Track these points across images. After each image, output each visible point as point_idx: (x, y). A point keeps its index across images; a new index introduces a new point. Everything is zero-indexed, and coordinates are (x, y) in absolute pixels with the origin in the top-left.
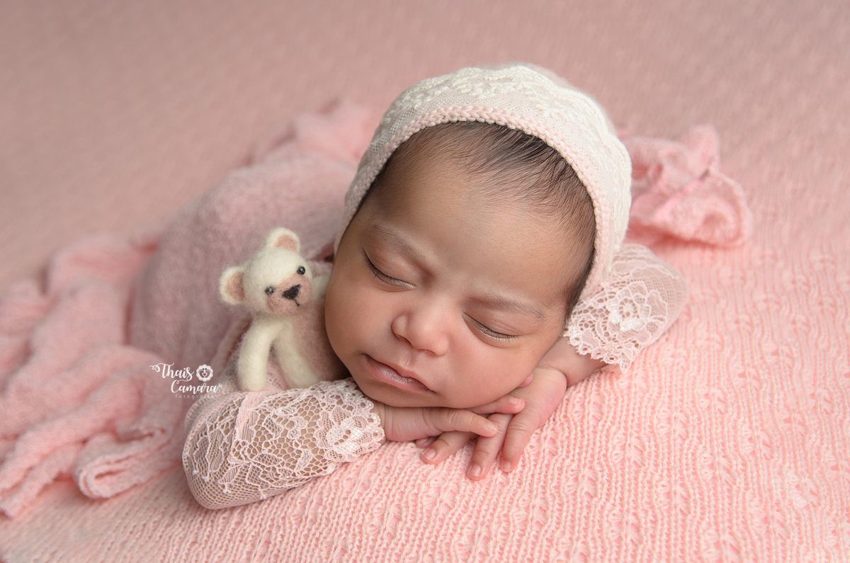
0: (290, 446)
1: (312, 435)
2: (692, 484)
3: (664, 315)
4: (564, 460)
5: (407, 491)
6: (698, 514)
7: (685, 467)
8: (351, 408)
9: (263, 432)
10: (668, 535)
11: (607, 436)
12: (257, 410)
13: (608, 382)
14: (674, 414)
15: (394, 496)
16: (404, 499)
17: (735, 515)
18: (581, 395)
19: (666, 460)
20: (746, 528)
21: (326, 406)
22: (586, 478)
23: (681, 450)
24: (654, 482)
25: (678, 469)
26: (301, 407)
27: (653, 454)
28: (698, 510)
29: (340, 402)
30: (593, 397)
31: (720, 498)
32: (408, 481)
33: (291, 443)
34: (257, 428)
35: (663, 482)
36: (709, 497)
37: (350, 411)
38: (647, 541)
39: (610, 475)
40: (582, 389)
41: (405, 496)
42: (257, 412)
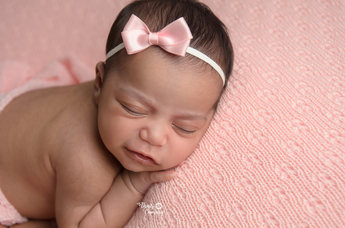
2: (254, 149)
4: (199, 171)
6: (266, 161)
7: (245, 143)
10: (263, 178)
19: (236, 146)
23: (238, 137)
24: (240, 158)
25: (243, 146)
28: (265, 159)
31: (269, 149)
35: (243, 156)
36: (264, 151)
38: (257, 186)
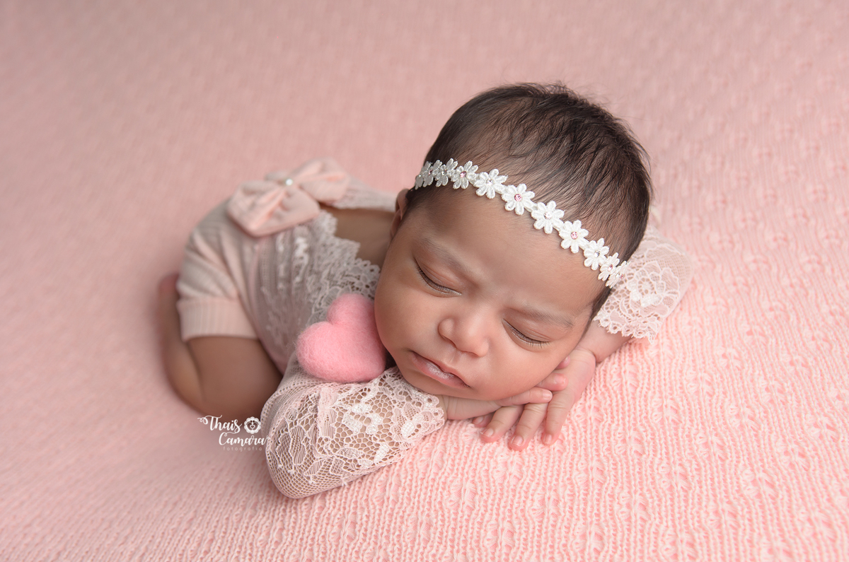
0: (369, 440)
1: (388, 430)
2: (725, 433)
3: (677, 289)
4: (610, 425)
5: (478, 467)
6: (734, 459)
7: (716, 418)
8: (420, 404)
9: (343, 428)
10: (712, 479)
11: (646, 401)
12: (334, 407)
13: (639, 352)
14: (700, 375)
15: (467, 473)
16: (478, 475)
17: (764, 455)
18: (616, 366)
19: (699, 416)
20: (776, 465)
21: (397, 403)
22: (633, 439)
23: (711, 405)
24: (692, 436)
25: (711, 421)
26: (374, 404)
27: (687, 411)
28: (734, 454)
29: (409, 398)
30: (628, 367)
31: (749, 442)
32: (478, 459)
33: (370, 438)
34: (337, 425)
35: (700, 435)
36: (740, 442)
37: (419, 407)
38: (695, 487)
39: (653, 434)
40: (616, 360)
41: (477, 472)
42: (335, 409)
